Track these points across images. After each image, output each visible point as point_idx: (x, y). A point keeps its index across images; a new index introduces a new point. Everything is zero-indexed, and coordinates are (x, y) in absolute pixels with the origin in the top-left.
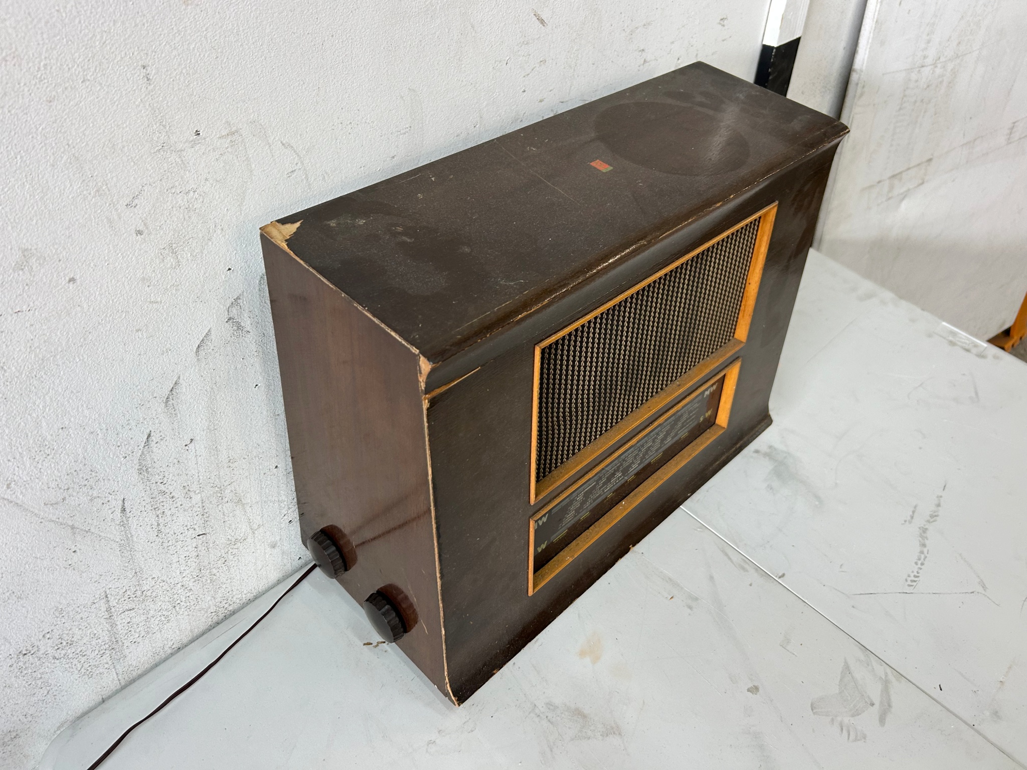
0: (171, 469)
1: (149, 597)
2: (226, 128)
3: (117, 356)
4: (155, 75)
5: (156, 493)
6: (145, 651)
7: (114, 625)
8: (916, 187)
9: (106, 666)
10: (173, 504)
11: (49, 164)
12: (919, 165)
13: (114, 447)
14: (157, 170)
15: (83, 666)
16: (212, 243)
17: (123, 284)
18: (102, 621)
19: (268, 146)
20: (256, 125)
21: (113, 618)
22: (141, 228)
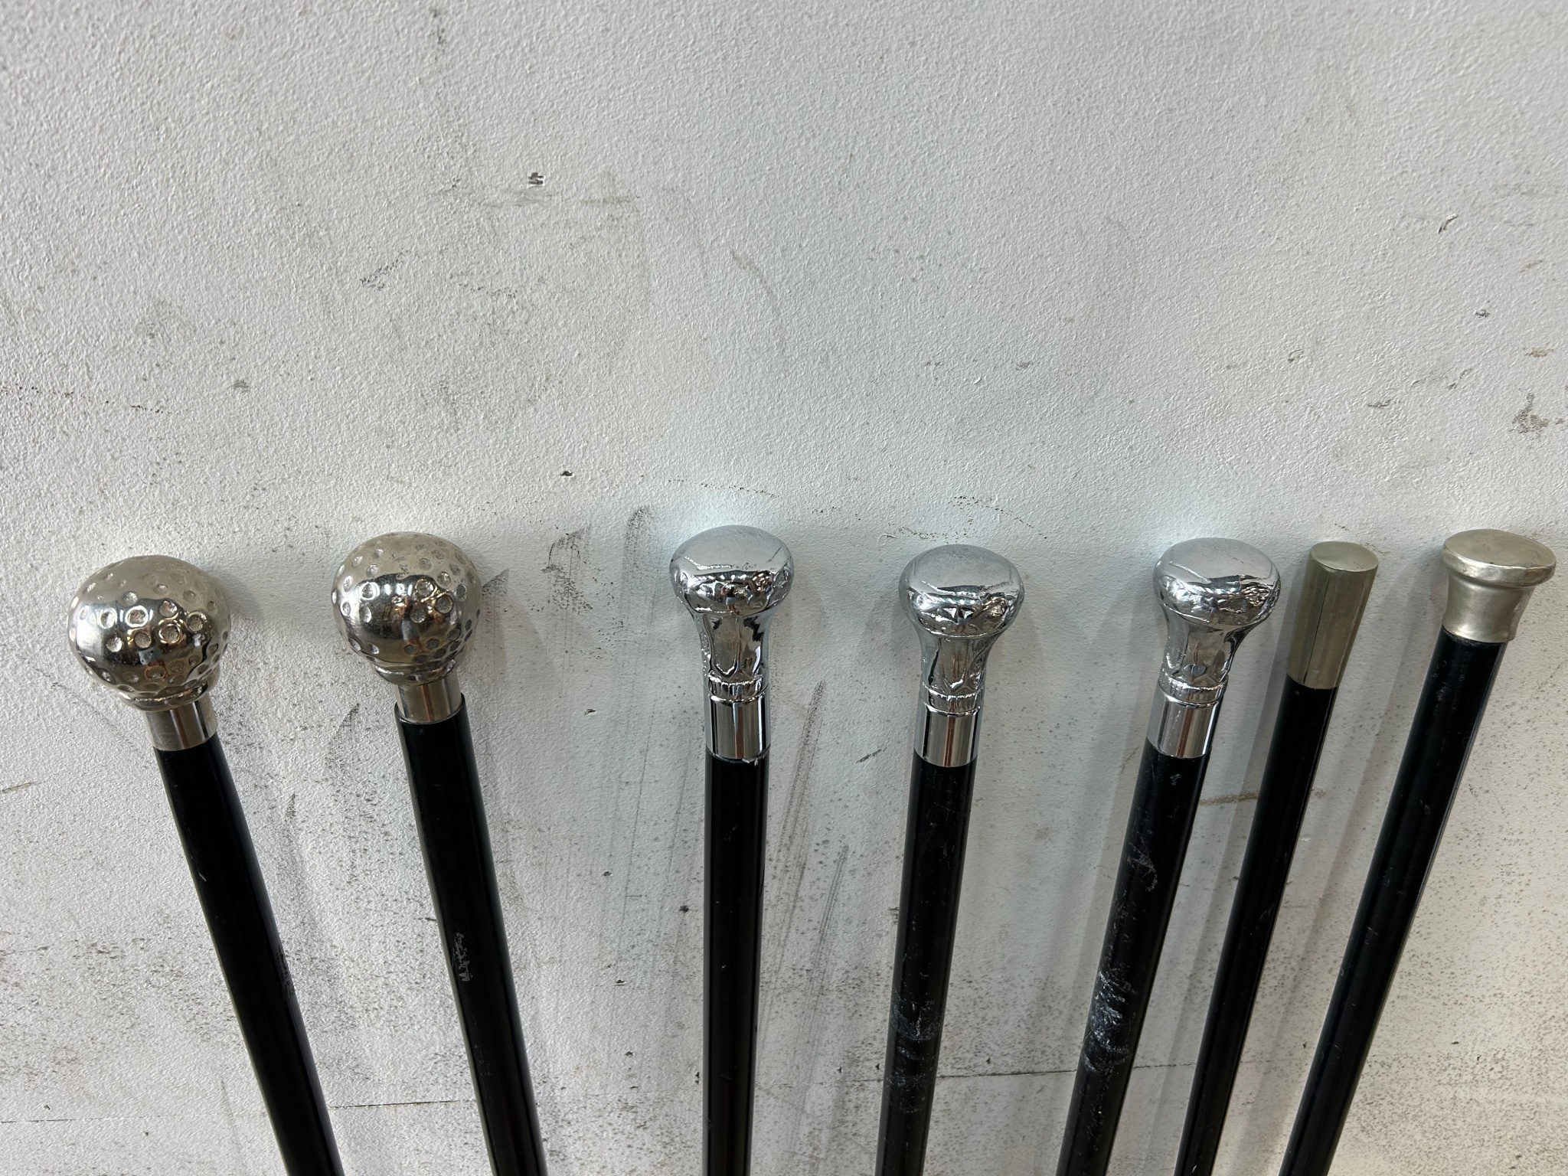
11: (218, 158)
16: (536, 410)
17: (338, 425)
20: (675, 199)
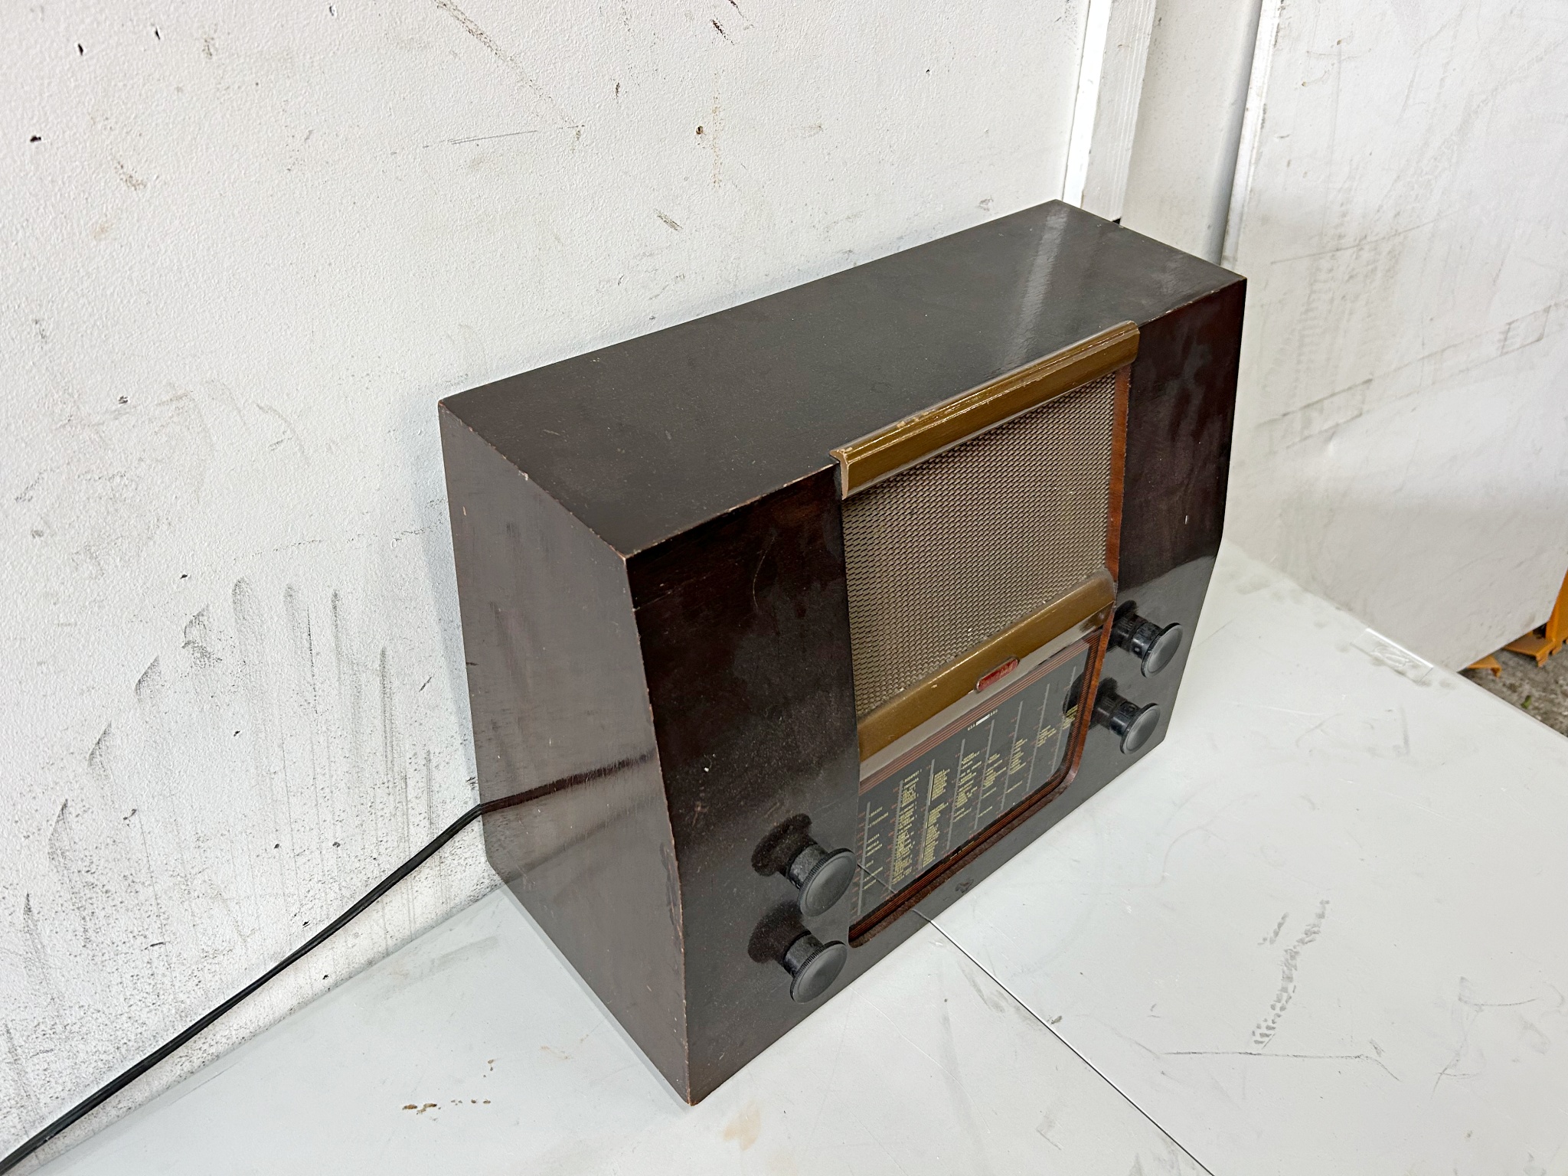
0: (101, 852)
1: (76, 1034)
2: (168, 392)
3: (9, 699)
4: (53, 330)
5: (79, 885)
7: (23, 1073)
8: (1348, 421)
10: (108, 901)
12: (1350, 388)
13: (9, 823)
14: (62, 450)
19: (236, 411)
21: (19, 1062)
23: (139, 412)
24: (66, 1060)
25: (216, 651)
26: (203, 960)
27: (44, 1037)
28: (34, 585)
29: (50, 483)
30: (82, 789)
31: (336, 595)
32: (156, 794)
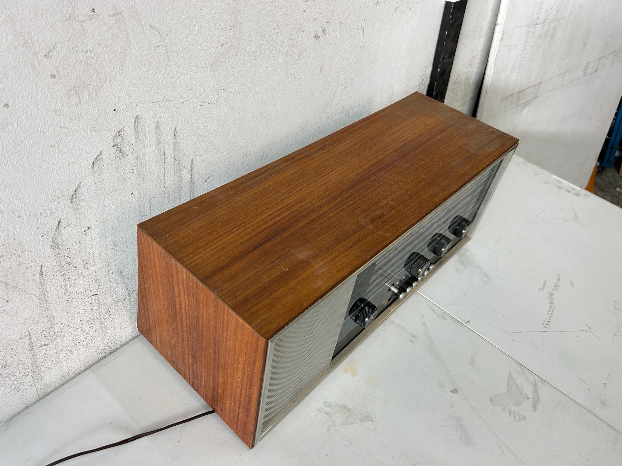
0: (74, 247)
1: (59, 337)
2: (113, 10)
3: (37, 163)
5: (64, 263)
6: (56, 375)
7: (35, 355)
8: (532, 100)
9: (29, 384)
10: (75, 272)
12: (534, 86)
13: (35, 228)
14: (66, 33)
15: (13, 383)
16: (103, 90)
17: (42, 112)
18: (27, 352)
19: (141, 26)
20: (133, 11)
21: (34, 350)
22: (54, 73)
23: (100, 18)
24: (54, 349)
25: (126, 151)
26: (113, 304)
27: (45, 338)
28: (51, 104)
29: (60, 49)
30: (67, 214)
31: (175, 130)
32: (98, 220)
